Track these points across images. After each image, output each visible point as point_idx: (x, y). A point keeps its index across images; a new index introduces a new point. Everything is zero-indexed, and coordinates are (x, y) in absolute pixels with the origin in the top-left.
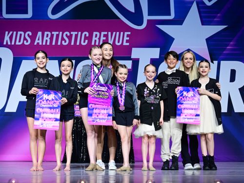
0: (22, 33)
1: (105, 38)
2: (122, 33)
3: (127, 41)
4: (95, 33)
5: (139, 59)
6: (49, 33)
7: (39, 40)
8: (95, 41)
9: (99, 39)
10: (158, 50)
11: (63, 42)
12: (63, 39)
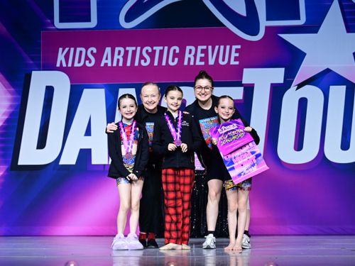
0: (83, 50)
1: (203, 55)
2: (228, 47)
3: (236, 59)
4: (188, 48)
5: (253, 84)
6: (122, 49)
7: (107, 59)
8: (189, 59)
9: (195, 56)
10: (282, 70)
11: (142, 61)
12: (142, 57)
